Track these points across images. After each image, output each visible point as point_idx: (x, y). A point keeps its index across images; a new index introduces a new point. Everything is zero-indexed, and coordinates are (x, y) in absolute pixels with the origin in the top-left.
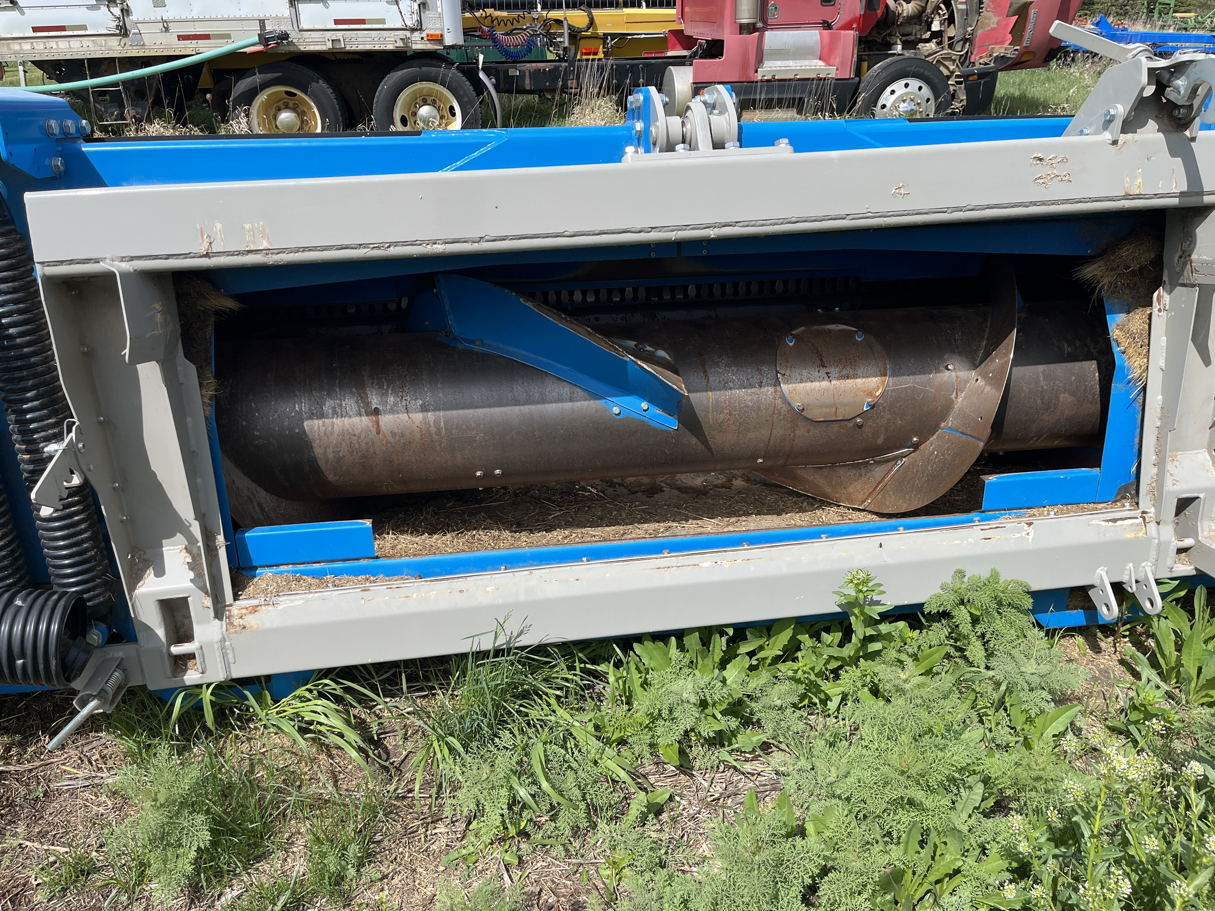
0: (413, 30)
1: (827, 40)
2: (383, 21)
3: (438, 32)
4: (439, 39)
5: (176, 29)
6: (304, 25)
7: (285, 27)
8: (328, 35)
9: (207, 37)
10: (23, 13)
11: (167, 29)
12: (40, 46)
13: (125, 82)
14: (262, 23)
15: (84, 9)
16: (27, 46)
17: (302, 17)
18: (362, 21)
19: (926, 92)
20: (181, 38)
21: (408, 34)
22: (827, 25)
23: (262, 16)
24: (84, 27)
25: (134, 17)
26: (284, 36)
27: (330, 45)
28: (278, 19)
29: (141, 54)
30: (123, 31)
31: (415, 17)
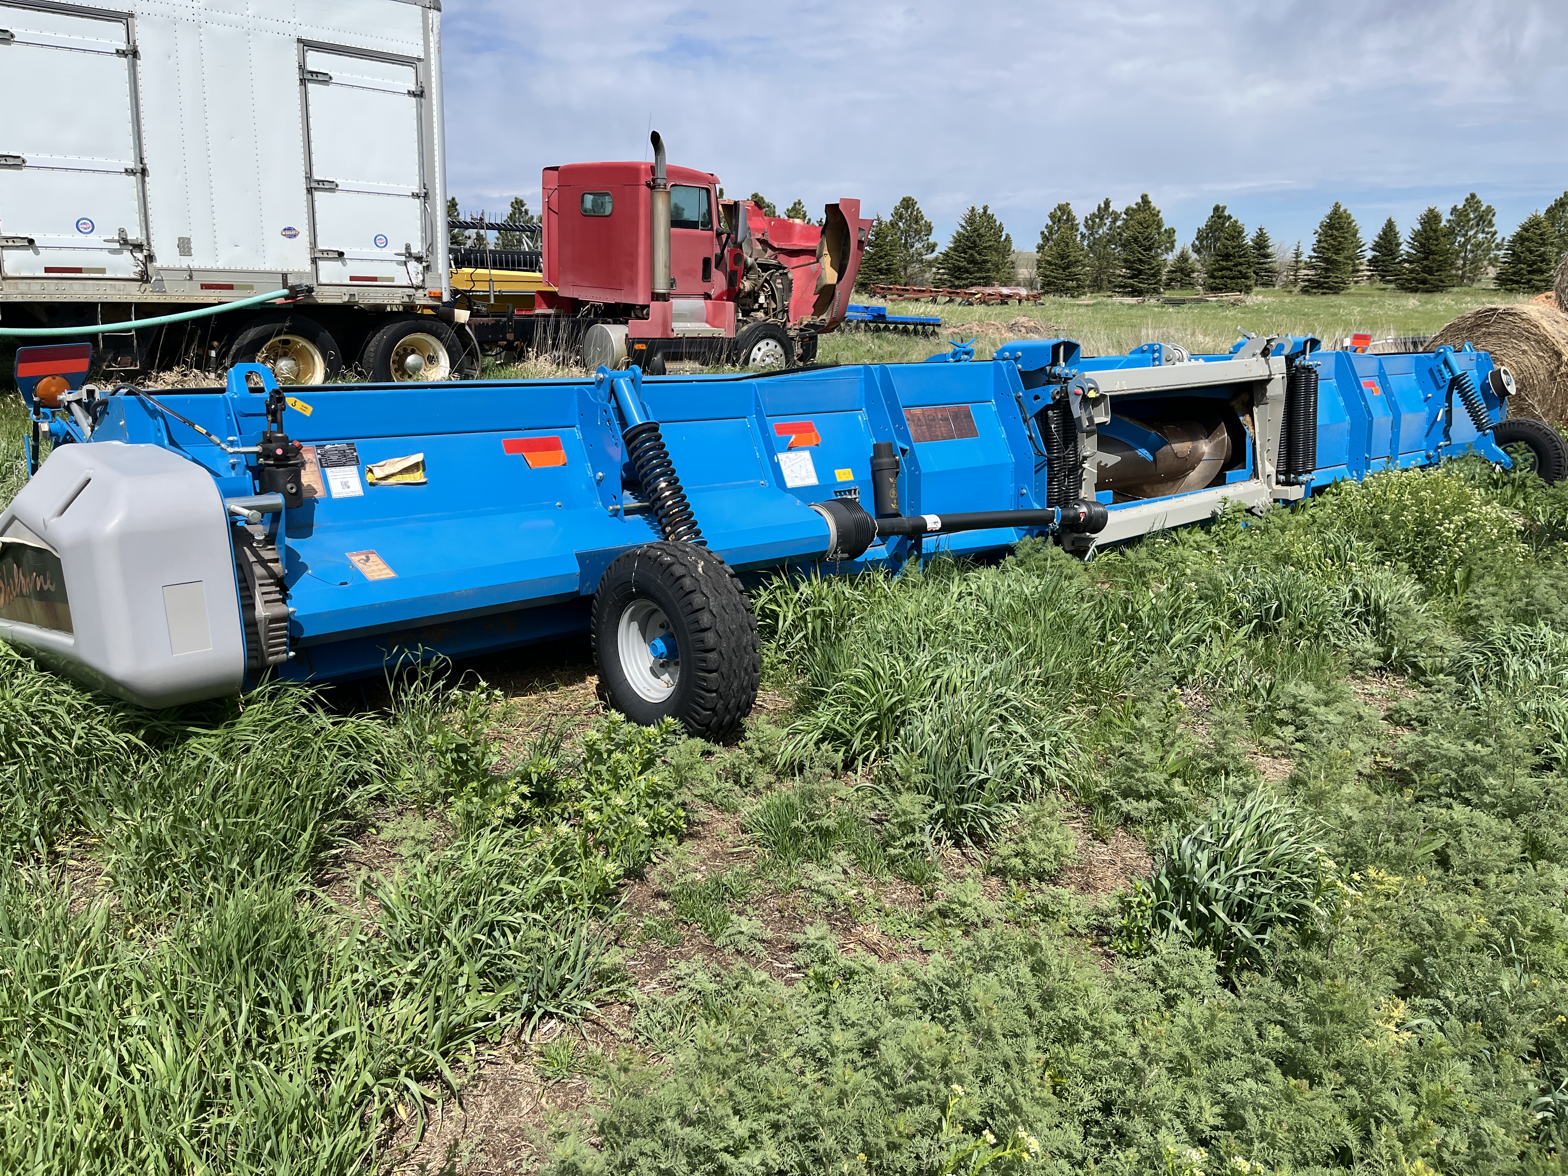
0: (418, 288)
1: (710, 307)
2: (392, 279)
3: (438, 291)
4: (439, 298)
5: (200, 279)
6: (322, 280)
7: (306, 282)
8: (345, 289)
9: (230, 287)
10: (37, 253)
11: (191, 277)
12: (51, 286)
13: (138, 330)
14: (285, 276)
15: (106, 253)
16: (36, 286)
17: (321, 273)
18: (375, 279)
19: (779, 349)
20: (205, 287)
21: (411, 291)
22: (707, 296)
23: (285, 270)
24: (103, 271)
25: (158, 264)
26: (310, 290)
27: (346, 299)
28: (300, 274)
29: (162, 301)
30: (144, 278)
31: (421, 277)
